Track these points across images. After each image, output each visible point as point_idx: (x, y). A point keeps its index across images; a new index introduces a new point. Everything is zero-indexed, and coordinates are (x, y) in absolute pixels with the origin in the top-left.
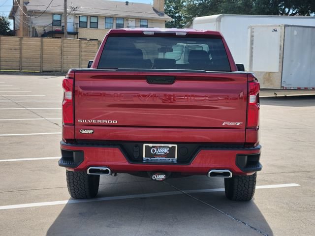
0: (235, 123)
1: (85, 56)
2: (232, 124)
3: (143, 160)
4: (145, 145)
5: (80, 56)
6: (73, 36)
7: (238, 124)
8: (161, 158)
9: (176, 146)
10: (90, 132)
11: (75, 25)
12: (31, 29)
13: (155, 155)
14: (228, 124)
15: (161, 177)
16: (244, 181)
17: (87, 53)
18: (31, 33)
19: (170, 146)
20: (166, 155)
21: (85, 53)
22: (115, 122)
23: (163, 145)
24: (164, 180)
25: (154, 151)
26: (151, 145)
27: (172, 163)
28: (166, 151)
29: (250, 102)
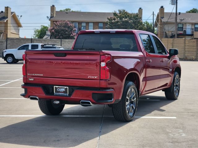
0: (94, 77)
1: (188, 49)
2: (93, 77)
3: (54, 94)
4: (54, 86)
5: (185, 48)
6: (190, 37)
7: (96, 77)
8: (62, 93)
9: (68, 87)
10: (32, 79)
11: (192, 30)
12: (164, 33)
13: (59, 92)
14: (91, 77)
15: (58, 102)
16: (118, 110)
17: (189, 47)
18: (164, 35)
19: (65, 87)
20: (64, 92)
21: (188, 47)
22: (42, 75)
23: (62, 87)
24: (59, 104)
25: (58, 90)
26: (57, 87)
27: (66, 96)
28: (64, 90)
29: (102, 66)
